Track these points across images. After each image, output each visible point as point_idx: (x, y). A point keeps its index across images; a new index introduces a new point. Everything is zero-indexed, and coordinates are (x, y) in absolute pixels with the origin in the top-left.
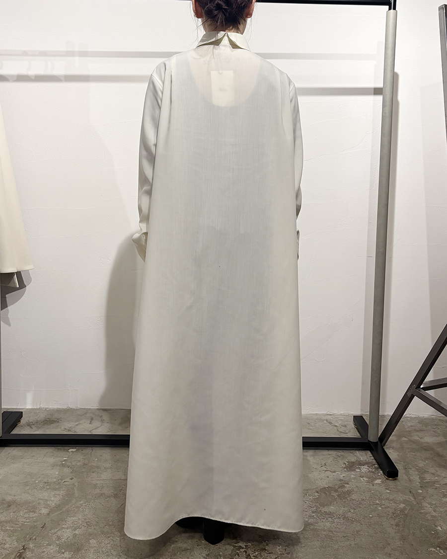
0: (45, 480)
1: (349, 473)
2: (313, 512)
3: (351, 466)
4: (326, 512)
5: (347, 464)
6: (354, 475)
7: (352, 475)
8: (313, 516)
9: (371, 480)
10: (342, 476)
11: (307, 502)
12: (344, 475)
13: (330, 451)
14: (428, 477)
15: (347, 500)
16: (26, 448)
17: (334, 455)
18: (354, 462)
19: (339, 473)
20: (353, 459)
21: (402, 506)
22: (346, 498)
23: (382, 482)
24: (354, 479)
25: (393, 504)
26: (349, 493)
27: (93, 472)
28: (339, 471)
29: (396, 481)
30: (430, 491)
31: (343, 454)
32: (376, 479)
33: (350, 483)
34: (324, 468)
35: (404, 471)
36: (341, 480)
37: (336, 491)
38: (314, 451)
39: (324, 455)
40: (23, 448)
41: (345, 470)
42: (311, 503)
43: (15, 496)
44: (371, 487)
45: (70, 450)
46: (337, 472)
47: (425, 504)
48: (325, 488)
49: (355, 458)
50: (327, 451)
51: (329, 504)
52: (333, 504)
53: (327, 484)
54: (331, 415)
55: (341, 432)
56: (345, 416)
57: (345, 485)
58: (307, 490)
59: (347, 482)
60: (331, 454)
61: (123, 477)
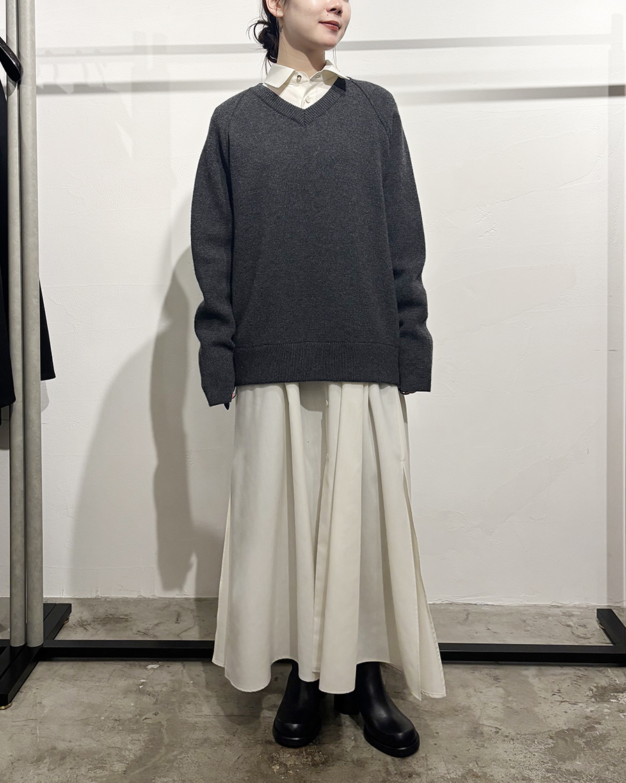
0: (115, 716)
1: (600, 705)
2: (548, 771)
3: (602, 695)
4: (569, 770)
5: (595, 690)
6: (609, 709)
7: (606, 708)
8: (549, 777)
10: (588, 710)
11: (536, 754)
13: (564, 668)
15: (602, 750)
16: (80, 663)
17: (572, 676)
18: (606, 688)
19: (584, 705)
20: (603, 682)
22: (599, 747)
24: (609, 715)
26: (604, 738)
27: (189, 703)
28: (583, 703)
31: (586, 673)
33: (603, 722)
34: (557, 698)
36: (587, 718)
37: (582, 736)
38: (537, 667)
39: (555, 675)
40: (76, 663)
41: (593, 700)
42: (543, 756)
43: (70, 741)
45: (150, 667)
46: (581, 704)
48: (563, 731)
49: (607, 680)
50: (559, 668)
51: (572, 757)
52: (580, 757)
53: (565, 724)
54: (558, 607)
55: (579, 637)
56: (581, 608)
57: (596, 726)
58: (535, 734)
59: (597, 720)
60: (567, 674)
61: (236, 711)
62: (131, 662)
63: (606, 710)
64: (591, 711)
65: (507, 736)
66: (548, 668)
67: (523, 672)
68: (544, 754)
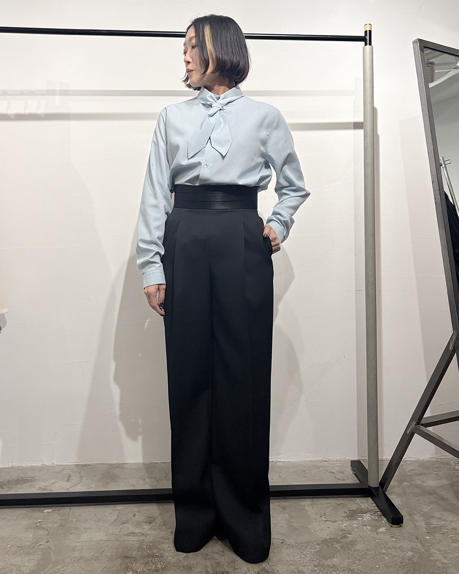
0: (18, 544)
1: (351, 522)
2: (315, 566)
3: (352, 515)
4: (329, 565)
5: (348, 512)
6: (356, 524)
7: (355, 524)
8: (316, 570)
9: (375, 528)
10: (343, 526)
11: (308, 555)
13: (329, 499)
14: (434, 522)
15: (352, 551)
17: (333, 504)
18: (355, 511)
19: (340, 522)
20: (354, 507)
21: (410, 554)
22: (350, 549)
23: (387, 530)
24: (356, 528)
25: (400, 553)
26: (352, 543)
27: (71, 534)
28: (340, 521)
29: (401, 528)
30: (438, 536)
31: (342, 502)
32: (380, 527)
33: (353, 533)
34: (323, 518)
35: (409, 517)
36: (342, 530)
37: (338, 542)
38: (311, 500)
39: (323, 504)
41: (347, 519)
42: (312, 556)
44: (376, 536)
45: (45, 511)
46: (338, 522)
47: (433, 551)
48: (326, 540)
49: (356, 506)
50: (325, 499)
51: (332, 557)
52: (337, 556)
53: (328, 535)
54: (326, 461)
55: (338, 479)
56: (341, 461)
57: (348, 535)
58: (307, 543)
59: (349, 532)
60: (331, 503)
61: (105, 538)
62: (33, 509)
63: (355, 525)
64: (345, 526)
65: (289, 545)
66: (318, 499)
67: (302, 503)
68: (313, 555)
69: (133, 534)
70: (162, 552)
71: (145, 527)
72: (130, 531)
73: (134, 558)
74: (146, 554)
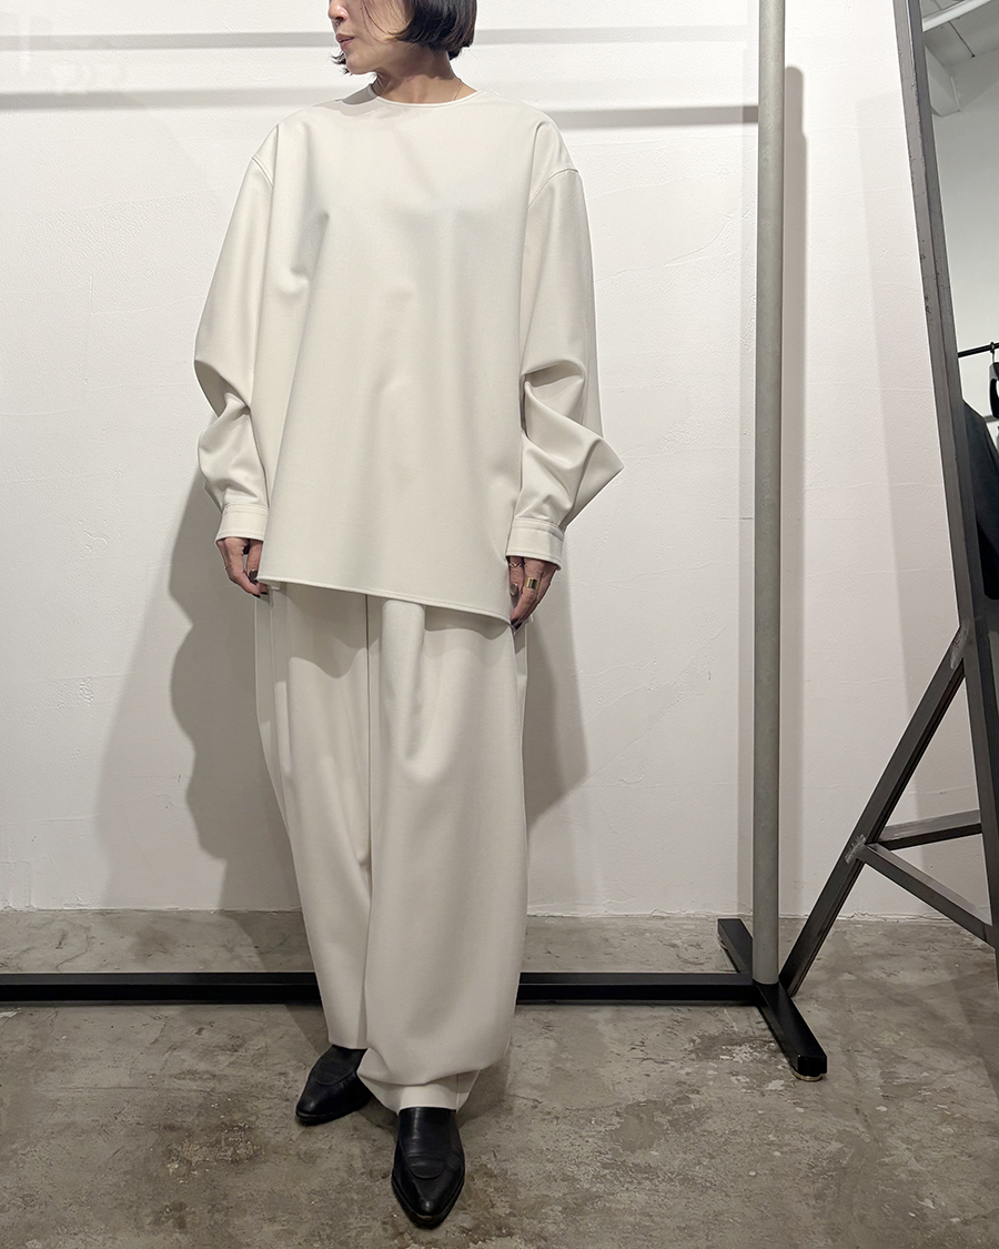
1: (703, 1064)
2: (605, 1166)
3: (708, 1048)
4: (638, 1165)
5: (698, 1041)
6: (715, 1069)
7: (711, 1069)
8: (605, 1176)
9: (759, 1081)
10: (683, 1072)
11: (590, 1140)
12: (690, 1071)
13: (656, 1008)
14: (904, 1072)
15: (695, 1133)
17: (666, 1021)
18: (716, 1038)
19: (676, 1064)
20: (714, 1030)
21: (835, 1146)
22: (692, 1129)
23: (787, 1086)
24: (714, 1079)
25: (811, 1143)
26: (700, 1115)
28: (676, 1061)
29: (821, 1083)
30: (909, 1107)
31: (688, 1015)
32: (771, 1079)
33: (703, 1090)
34: (638, 1053)
35: (843, 1059)
36: (680, 1083)
37: (667, 1111)
38: (615, 1008)
39: (640, 1019)
41: (693, 1056)
42: (600, 1143)
44: (757, 1099)
46: (672, 1063)
47: (891, 1140)
48: (638, 1103)
49: (720, 1026)
50: (649, 1008)
51: (647, 1145)
52: (658, 1145)
53: (644, 1093)
54: (663, 918)
55: (686, 961)
56: (698, 919)
58: (593, 1110)
59: (695, 1088)
60: (660, 1017)
61: (126, 1081)
63: (710, 1072)
64: (688, 1074)
65: (549, 1113)
66: (630, 1008)
67: (592, 1016)
68: (603, 1139)
69: (192, 1073)
70: (253, 1118)
71: (221, 1058)
72: (186, 1066)
73: (188, 1131)
74: (214, 1121)
